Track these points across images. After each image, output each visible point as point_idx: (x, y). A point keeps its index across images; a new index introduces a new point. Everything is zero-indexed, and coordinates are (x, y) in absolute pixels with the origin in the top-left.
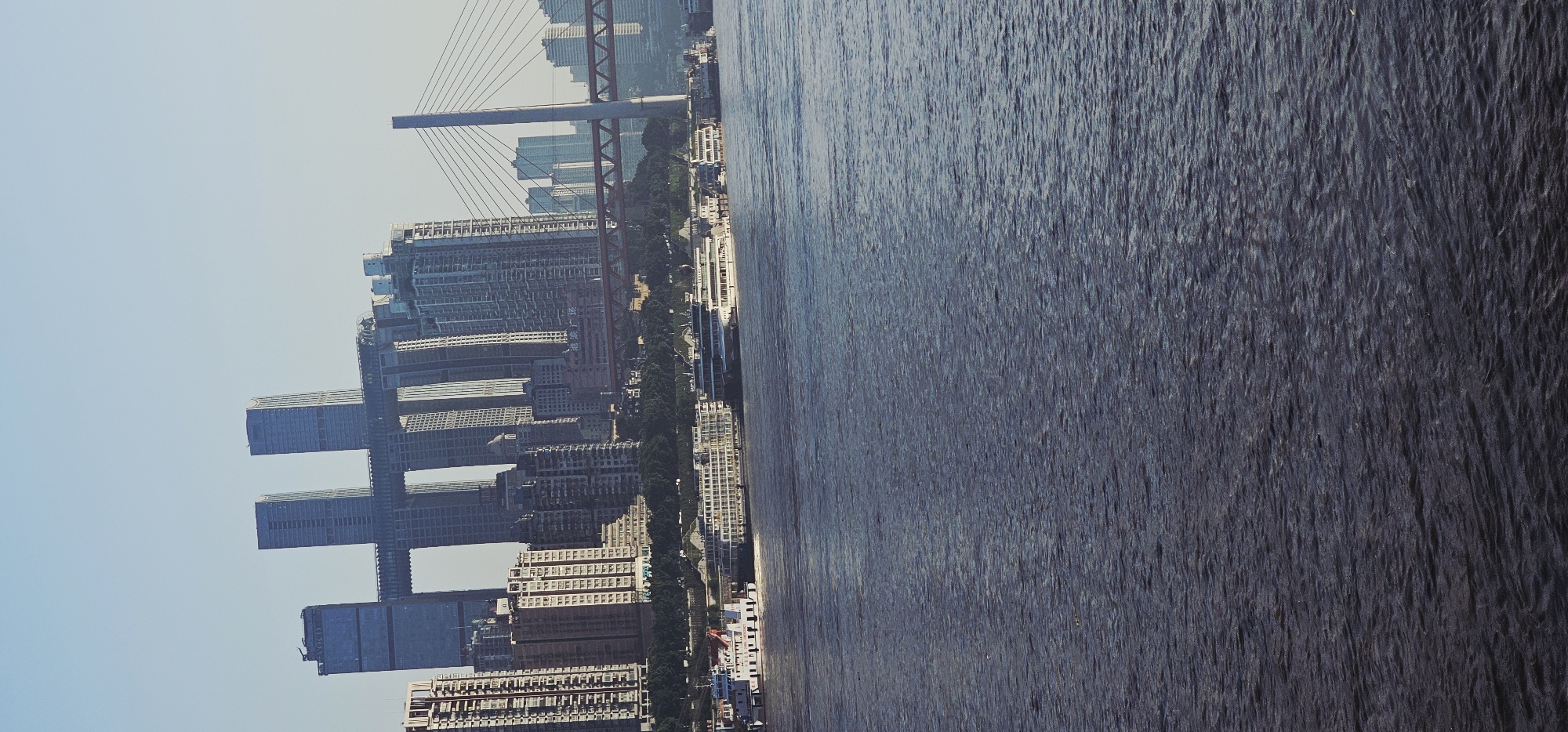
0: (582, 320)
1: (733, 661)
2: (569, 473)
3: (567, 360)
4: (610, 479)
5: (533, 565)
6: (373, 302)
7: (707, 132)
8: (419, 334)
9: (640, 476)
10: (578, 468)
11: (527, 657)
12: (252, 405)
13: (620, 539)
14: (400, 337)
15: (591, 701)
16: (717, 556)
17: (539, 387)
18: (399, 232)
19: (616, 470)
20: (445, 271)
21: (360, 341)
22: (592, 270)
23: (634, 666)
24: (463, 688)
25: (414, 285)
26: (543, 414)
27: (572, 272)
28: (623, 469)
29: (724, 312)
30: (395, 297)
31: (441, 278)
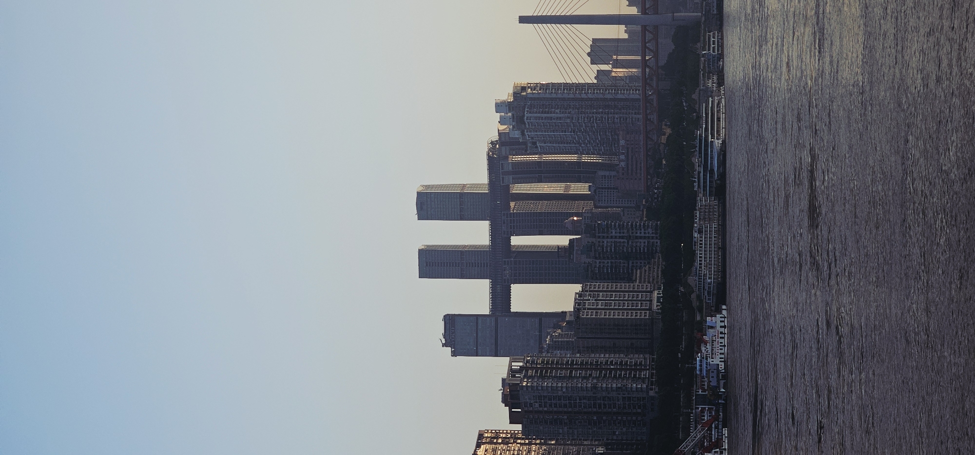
0: (628, 148)
1: (710, 351)
2: (616, 237)
3: (618, 172)
4: (640, 243)
5: (590, 291)
6: (498, 130)
8: (526, 151)
9: (659, 241)
10: (622, 235)
11: (583, 347)
12: (420, 189)
13: (645, 279)
14: (514, 153)
15: (620, 375)
16: (704, 289)
17: (599, 188)
18: (519, 88)
19: (645, 238)
20: (545, 113)
21: (489, 153)
22: (635, 118)
23: (647, 356)
24: (543, 362)
25: (525, 120)
26: (600, 204)
27: (623, 119)
28: (649, 237)
29: (718, 143)
30: (514, 127)
31: (542, 118)
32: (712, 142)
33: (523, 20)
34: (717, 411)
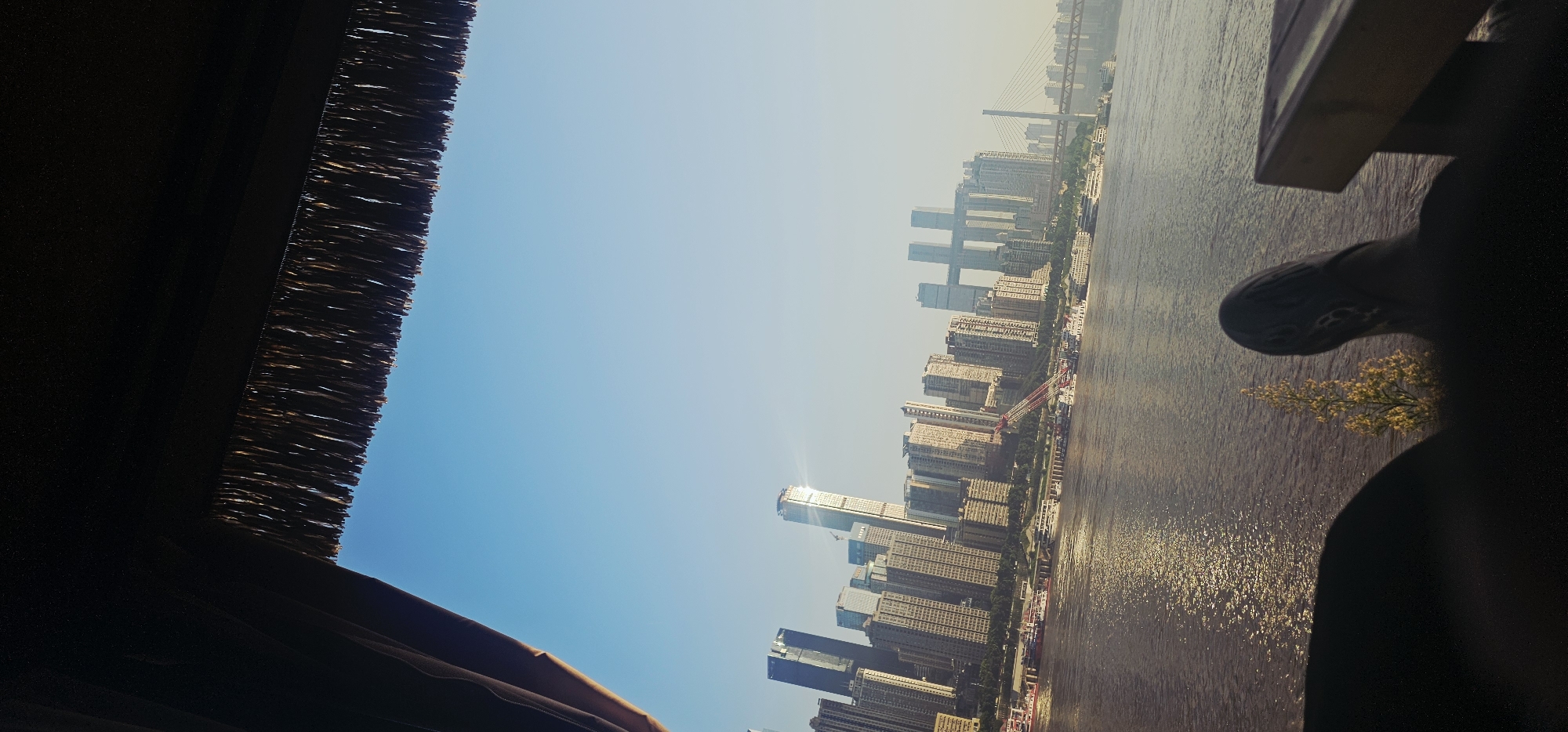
0: (1040, 195)
1: (1072, 327)
2: (1024, 250)
3: (1031, 209)
4: (1039, 254)
5: (1004, 281)
6: (964, 178)
7: (1101, 131)
8: (978, 191)
9: (1050, 255)
10: (1028, 249)
11: (996, 313)
12: (914, 209)
13: (1038, 276)
14: (971, 192)
15: (1016, 333)
16: (1073, 288)
17: (1019, 217)
18: (978, 153)
20: (992, 170)
21: (956, 191)
22: (1047, 177)
23: (1034, 323)
24: (971, 320)
25: (980, 173)
26: (1019, 227)
27: (1039, 177)
28: (1044, 252)
29: (1094, 200)
30: (972, 177)
32: (1091, 199)
33: (985, 112)
34: (1072, 364)
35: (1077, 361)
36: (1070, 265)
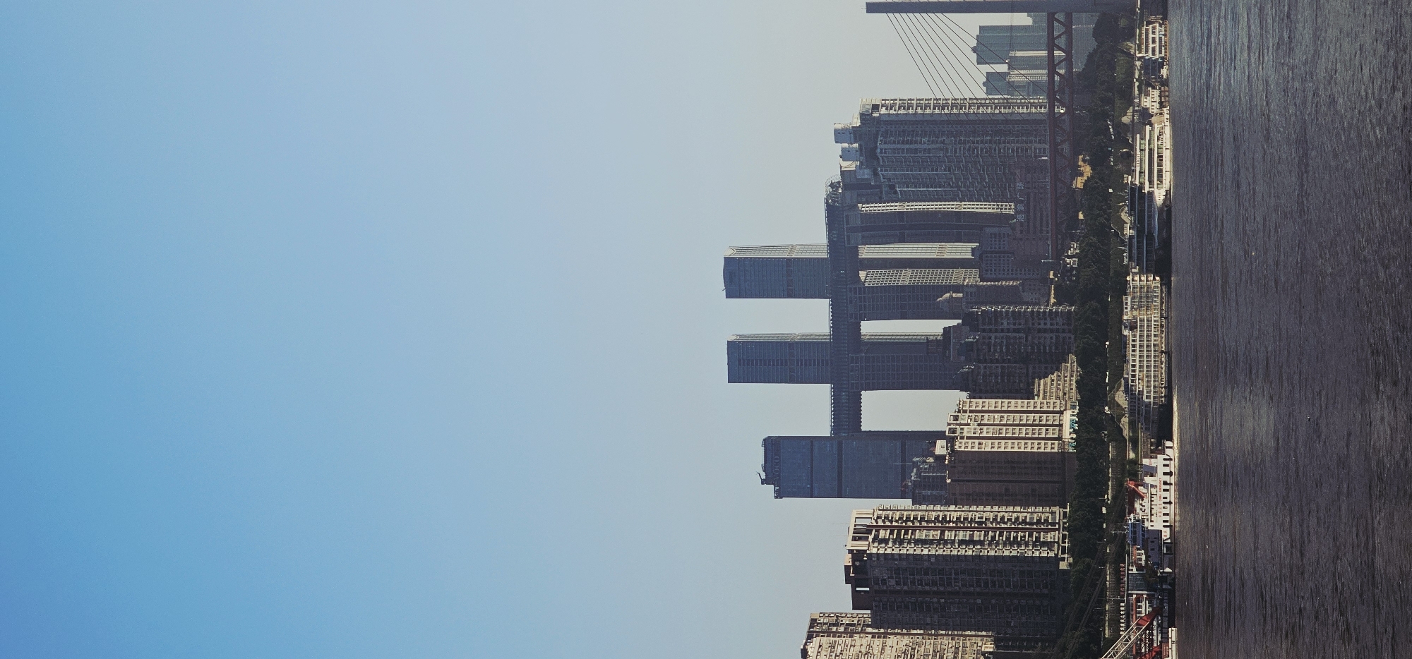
0: (1028, 194)
1: (1148, 511)
2: (1008, 331)
3: (1013, 229)
4: (1045, 338)
5: (971, 412)
6: (841, 167)
7: (1154, 28)
8: (880, 198)
9: (1073, 336)
10: (1017, 327)
11: (961, 495)
12: (729, 253)
13: (1051, 393)
14: (864, 200)
15: (1015, 538)
16: (1139, 414)
17: (987, 252)
18: (868, 107)
19: (1052, 331)
20: (907, 143)
21: (827, 201)
22: (1040, 149)
23: (1056, 509)
24: (901, 518)
25: (878, 154)
26: (988, 276)
27: (1022, 150)
28: (1058, 331)
29: (1159, 196)
30: (862, 163)
31: (903, 149)
32: (1151, 194)
33: (871, 8)
34: (1162, 601)
35: (1172, 594)
36: (1124, 359)
